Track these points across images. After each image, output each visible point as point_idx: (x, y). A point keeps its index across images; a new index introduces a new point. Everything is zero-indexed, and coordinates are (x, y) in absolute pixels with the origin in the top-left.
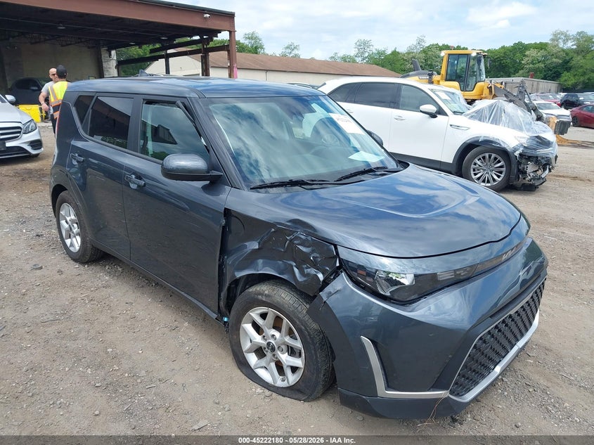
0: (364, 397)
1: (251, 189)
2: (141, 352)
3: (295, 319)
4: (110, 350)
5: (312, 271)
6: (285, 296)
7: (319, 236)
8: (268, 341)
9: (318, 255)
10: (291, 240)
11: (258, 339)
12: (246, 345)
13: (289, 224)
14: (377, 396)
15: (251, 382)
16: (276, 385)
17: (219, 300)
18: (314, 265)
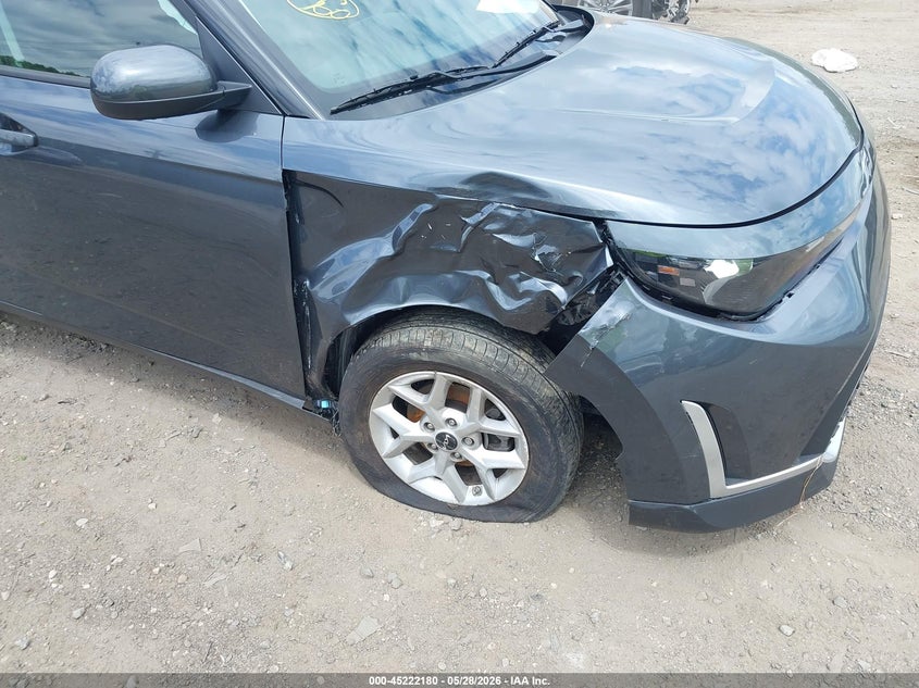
0: (687, 507)
1: (333, 112)
2: (152, 506)
3: (505, 387)
4: (81, 522)
5: (538, 284)
6: (472, 345)
7: (554, 205)
8: (438, 432)
9: (552, 249)
10: (476, 226)
11: (413, 431)
12: (385, 445)
13: (467, 187)
14: (708, 499)
15: (411, 509)
16: (465, 503)
17: (305, 371)
18: (543, 271)
